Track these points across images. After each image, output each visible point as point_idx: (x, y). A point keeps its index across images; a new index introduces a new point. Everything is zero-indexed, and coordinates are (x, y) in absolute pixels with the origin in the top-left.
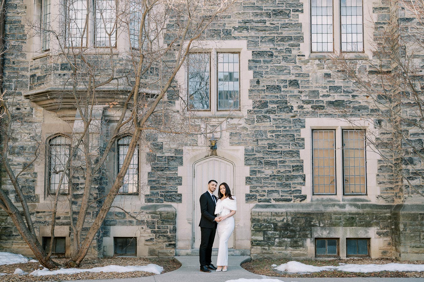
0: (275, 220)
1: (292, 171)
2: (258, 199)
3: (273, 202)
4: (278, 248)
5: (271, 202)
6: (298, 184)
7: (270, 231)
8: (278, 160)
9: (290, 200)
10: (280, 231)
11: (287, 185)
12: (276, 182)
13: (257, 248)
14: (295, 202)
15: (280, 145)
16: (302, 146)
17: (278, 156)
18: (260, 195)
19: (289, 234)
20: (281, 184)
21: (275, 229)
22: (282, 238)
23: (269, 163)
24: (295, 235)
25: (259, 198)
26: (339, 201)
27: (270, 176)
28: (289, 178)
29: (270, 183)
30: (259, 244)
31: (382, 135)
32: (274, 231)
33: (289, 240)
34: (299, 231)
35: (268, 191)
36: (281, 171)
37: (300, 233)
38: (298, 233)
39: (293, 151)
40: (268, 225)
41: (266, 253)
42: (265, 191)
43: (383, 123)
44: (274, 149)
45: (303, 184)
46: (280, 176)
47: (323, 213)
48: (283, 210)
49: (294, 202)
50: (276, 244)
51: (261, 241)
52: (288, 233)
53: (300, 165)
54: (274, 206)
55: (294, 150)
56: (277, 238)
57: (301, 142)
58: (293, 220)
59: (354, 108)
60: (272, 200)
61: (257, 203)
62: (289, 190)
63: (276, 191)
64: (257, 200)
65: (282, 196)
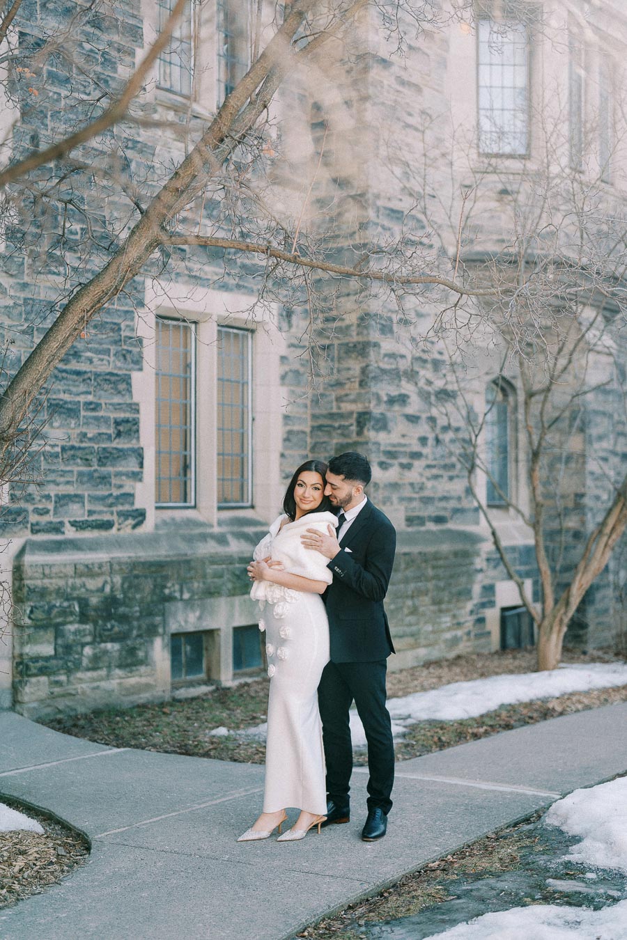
0: (83, 590)
1: (113, 436)
2: (32, 525)
3: (70, 533)
4: (89, 674)
5: (63, 533)
6: (127, 475)
7: (71, 623)
8: (82, 399)
9: (107, 525)
10: (95, 623)
11: (104, 479)
12: (76, 469)
13: (39, 681)
14: (122, 532)
15: (89, 354)
16: (138, 362)
17: (82, 388)
18: (37, 511)
19: (116, 629)
20: (90, 476)
21: (83, 618)
22: (99, 643)
23: (61, 407)
24: (131, 630)
25: (33, 518)
26: (212, 526)
27: (63, 449)
28: (107, 458)
29: (63, 473)
30: (46, 668)
31: (292, 349)
32: (81, 622)
33: (117, 646)
34: (138, 619)
35: (57, 496)
36: (90, 435)
37: (141, 622)
38: (135, 623)
39: (117, 375)
40: (66, 604)
41: (63, 696)
42: (48, 497)
43: (294, 319)
44: (74, 365)
45: (137, 476)
46: (87, 451)
47: (188, 562)
48: (102, 556)
49: (119, 530)
50: (85, 662)
51: (47, 659)
52: (113, 627)
53: (134, 420)
54: (74, 545)
55: (120, 373)
56: (87, 644)
57: (135, 350)
58: (126, 585)
59: (244, 267)
60: (67, 525)
61: (27, 535)
62: (106, 493)
63: (76, 496)
64: (29, 526)
65: (91, 513)
